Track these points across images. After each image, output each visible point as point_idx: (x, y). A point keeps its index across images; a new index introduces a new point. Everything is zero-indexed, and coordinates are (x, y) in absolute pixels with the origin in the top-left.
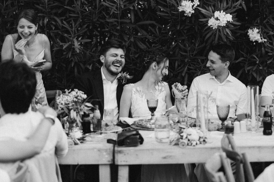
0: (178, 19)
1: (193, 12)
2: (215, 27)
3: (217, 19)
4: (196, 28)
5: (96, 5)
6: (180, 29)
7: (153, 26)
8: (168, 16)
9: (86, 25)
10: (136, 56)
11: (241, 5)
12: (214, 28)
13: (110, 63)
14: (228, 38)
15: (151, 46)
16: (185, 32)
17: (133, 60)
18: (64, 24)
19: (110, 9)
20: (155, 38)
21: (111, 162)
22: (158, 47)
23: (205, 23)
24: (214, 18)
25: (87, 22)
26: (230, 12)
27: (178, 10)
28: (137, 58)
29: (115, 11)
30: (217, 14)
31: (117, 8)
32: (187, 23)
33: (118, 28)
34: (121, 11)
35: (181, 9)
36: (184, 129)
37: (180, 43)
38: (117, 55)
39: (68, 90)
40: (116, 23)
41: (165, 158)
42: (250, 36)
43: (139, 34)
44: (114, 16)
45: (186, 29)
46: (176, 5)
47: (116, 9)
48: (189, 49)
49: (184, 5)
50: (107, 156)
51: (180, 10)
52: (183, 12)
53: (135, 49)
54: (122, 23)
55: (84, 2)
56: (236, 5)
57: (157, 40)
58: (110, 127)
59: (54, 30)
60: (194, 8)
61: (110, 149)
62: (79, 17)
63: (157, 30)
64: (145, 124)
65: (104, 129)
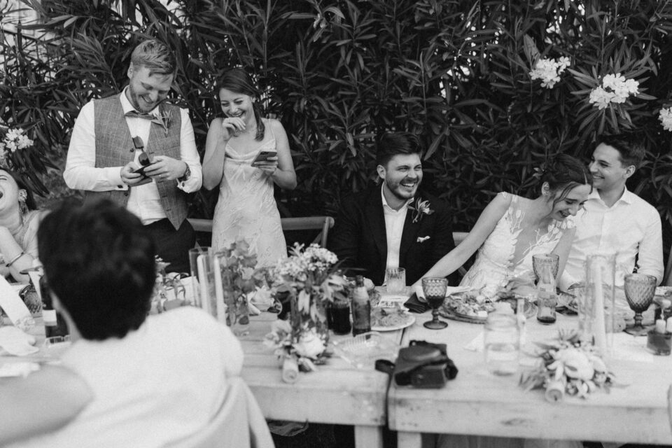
0: (529, 94)
1: (558, 79)
2: (603, 105)
3: (608, 90)
4: (562, 108)
5: (385, 74)
6: (532, 110)
7: (484, 108)
8: (510, 89)
9: (367, 110)
10: (454, 160)
11: (647, 64)
12: (600, 108)
13: (396, 183)
14: (622, 126)
15: (479, 141)
16: (541, 116)
17: (448, 167)
18: (332, 109)
19: (409, 81)
20: (486, 128)
21: (381, 421)
22: (491, 145)
23: (580, 98)
24: (602, 87)
25: (370, 105)
26: (634, 76)
27: (528, 78)
28: (455, 164)
29: (417, 83)
30: (608, 80)
31: (420, 79)
32: (545, 101)
33: (423, 113)
34: (427, 83)
35: (534, 75)
36: (557, 350)
37: (531, 136)
38: (407, 168)
39: (300, 244)
40: (418, 104)
41: (509, 423)
42: (664, 121)
43: (462, 123)
44: (417, 92)
45: (543, 112)
46: (525, 68)
47: (419, 81)
48: (549, 146)
49: (542, 67)
50: (370, 409)
51: (534, 78)
52: (540, 81)
53: (452, 147)
54: (429, 104)
55: (364, 70)
56: (640, 65)
57: (491, 133)
58: (390, 317)
59: (318, 118)
60: (560, 73)
61: (377, 393)
62: (355, 96)
63: (491, 115)
64: (463, 311)
65: (377, 322)
